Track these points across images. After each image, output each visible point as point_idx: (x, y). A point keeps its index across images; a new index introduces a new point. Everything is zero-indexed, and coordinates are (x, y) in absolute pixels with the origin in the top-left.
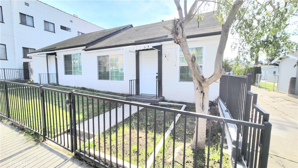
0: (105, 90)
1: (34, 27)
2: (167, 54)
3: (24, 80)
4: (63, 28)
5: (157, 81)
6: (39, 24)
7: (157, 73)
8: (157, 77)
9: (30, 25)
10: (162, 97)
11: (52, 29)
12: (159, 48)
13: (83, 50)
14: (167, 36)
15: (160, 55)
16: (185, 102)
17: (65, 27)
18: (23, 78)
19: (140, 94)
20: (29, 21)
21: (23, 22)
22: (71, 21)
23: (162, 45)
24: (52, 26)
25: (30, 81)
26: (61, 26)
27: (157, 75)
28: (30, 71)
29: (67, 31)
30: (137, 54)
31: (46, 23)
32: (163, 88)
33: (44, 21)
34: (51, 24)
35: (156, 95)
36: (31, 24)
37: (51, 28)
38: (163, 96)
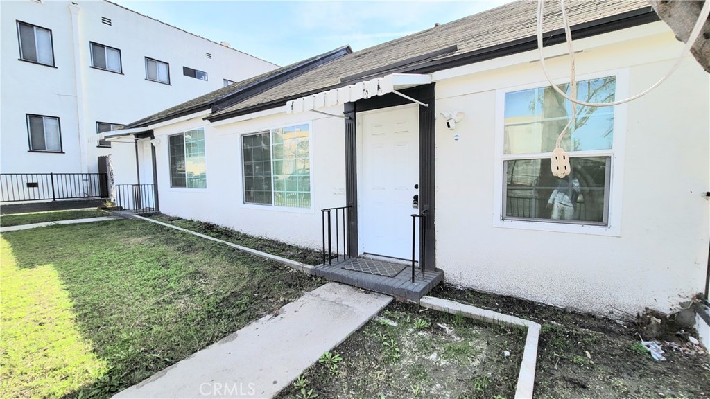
0: (261, 234)
1: (122, 73)
2: (454, 116)
3: (100, 198)
4: (189, 72)
5: (414, 216)
6: (134, 65)
7: (416, 187)
8: (416, 198)
9: (114, 69)
10: (436, 270)
11: (163, 77)
12: (425, 94)
13: (204, 119)
14: (454, 49)
15: (427, 120)
16: (529, 298)
17: (194, 71)
18: (98, 195)
19: (360, 252)
20: (111, 59)
21: (98, 64)
22: (209, 55)
23: (434, 84)
24: (163, 68)
25: (110, 200)
26: (184, 68)
27: (417, 192)
28: (109, 178)
29: (199, 78)
30: (351, 122)
31: (151, 63)
32: (436, 238)
33: (146, 57)
34: (161, 65)
35: (413, 261)
36: (115, 67)
37: (162, 75)
38: (437, 266)
